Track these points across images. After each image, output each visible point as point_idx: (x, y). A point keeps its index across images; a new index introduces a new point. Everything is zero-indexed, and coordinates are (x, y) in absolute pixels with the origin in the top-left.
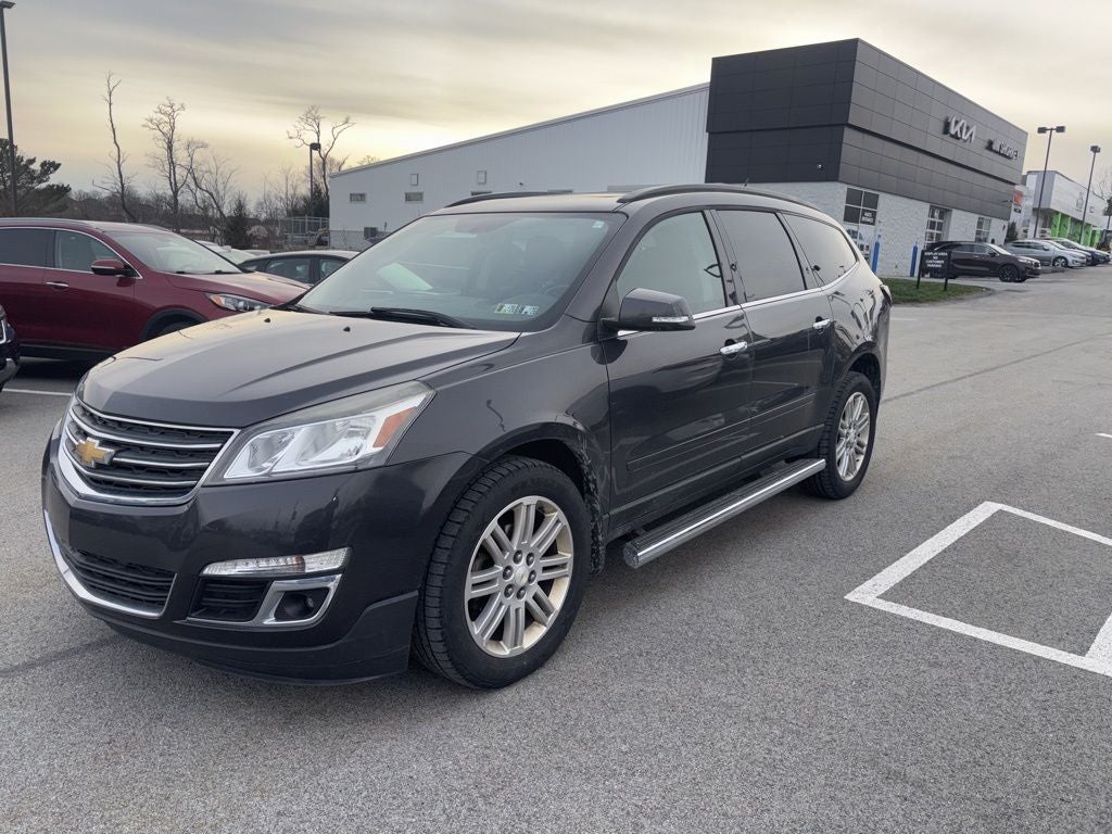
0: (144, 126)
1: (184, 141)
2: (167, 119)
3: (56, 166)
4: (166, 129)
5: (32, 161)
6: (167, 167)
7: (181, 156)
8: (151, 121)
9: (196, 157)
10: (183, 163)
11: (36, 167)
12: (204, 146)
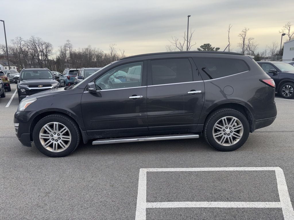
0: (239, 36)
1: (248, 38)
2: (244, 33)
3: (219, 49)
4: (244, 36)
5: (214, 48)
6: (242, 46)
7: (246, 42)
8: (240, 34)
9: (251, 42)
10: (247, 44)
11: (214, 49)
12: (253, 39)
